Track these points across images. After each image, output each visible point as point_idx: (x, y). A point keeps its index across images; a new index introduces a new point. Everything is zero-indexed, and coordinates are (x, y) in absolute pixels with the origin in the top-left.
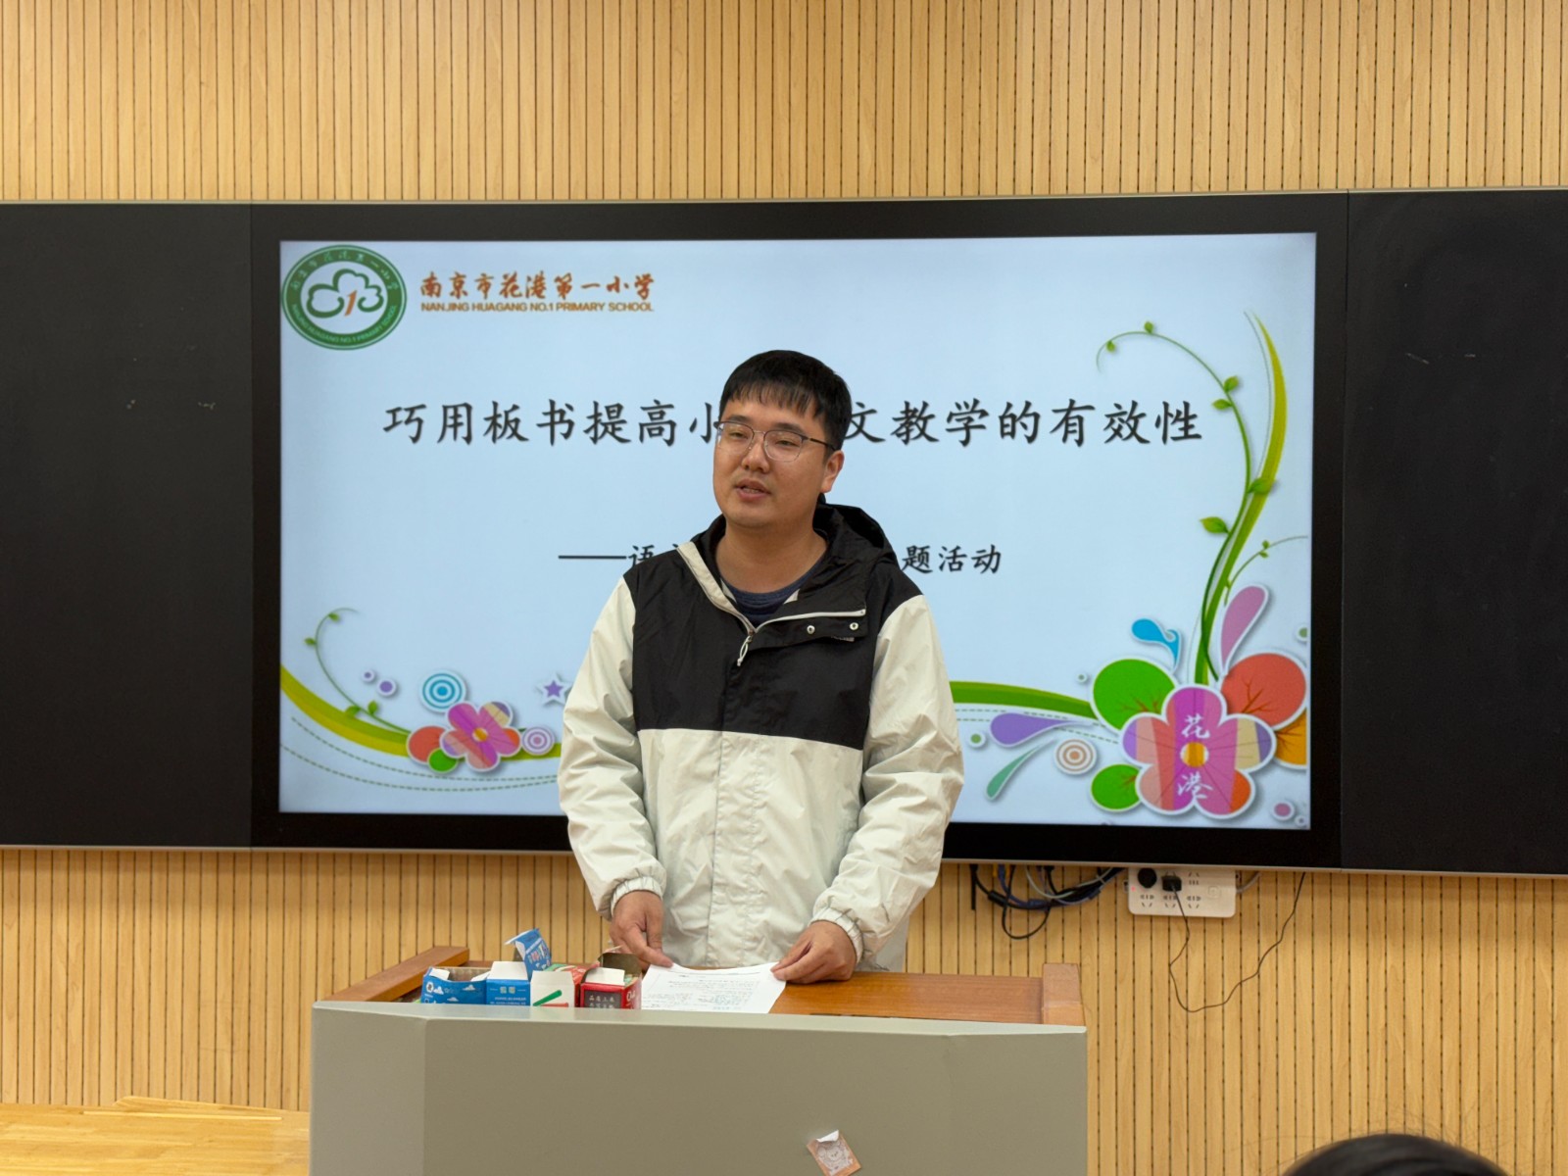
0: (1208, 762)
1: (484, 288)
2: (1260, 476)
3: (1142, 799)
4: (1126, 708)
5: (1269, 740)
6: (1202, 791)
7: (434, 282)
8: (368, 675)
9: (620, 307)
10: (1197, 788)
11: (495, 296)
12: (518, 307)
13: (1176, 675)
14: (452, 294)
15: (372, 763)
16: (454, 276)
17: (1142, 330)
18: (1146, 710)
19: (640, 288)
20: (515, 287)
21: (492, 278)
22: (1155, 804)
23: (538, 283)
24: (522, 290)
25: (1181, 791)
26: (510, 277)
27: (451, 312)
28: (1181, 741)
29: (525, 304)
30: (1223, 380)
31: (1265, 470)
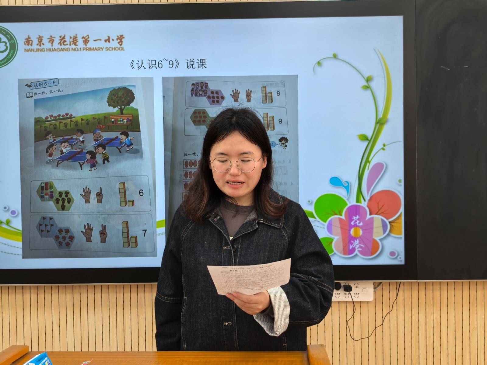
0: (362, 235)
1: (51, 41)
2: (381, 117)
3: (335, 251)
4: (328, 214)
5: (386, 226)
6: (360, 247)
7: (29, 39)
8: (5, 208)
9: (111, 49)
10: (358, 246)
11: (56, 45)
12: (66, 50)
13: (348, 199)
14: (37, 45)
15: (8, 245)
16: (39, 37)
17: (332, 56)
18: (336, 214)
19: (119, 41)
20: (65, 41)
21: (55, 37)
22: (340, 253)
23: (75, 40)
24: (68, 42)
25: (351, 247)
26: (62, 37)
27: (37, 52)
28: (351, 227)
29: (69, 48)
30: (366, 76)
31: (383, 114)
